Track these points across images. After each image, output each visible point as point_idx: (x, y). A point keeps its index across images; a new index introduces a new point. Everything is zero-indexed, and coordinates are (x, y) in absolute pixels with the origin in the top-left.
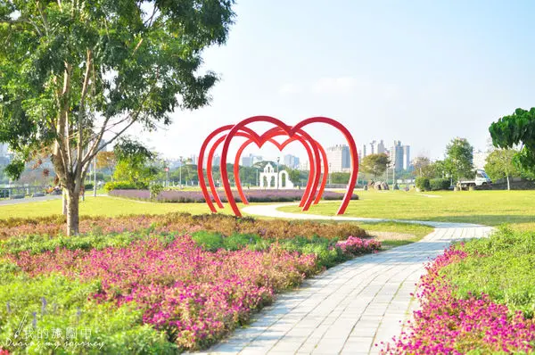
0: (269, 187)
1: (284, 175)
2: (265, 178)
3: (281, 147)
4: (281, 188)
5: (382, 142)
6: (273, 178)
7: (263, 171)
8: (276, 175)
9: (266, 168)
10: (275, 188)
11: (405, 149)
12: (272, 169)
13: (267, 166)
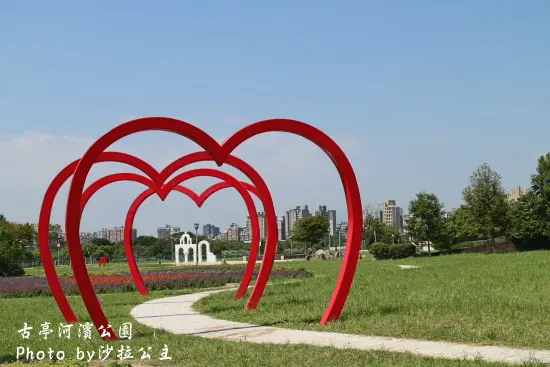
0: (186, 262)
1: (204, 247)
2: (181, 250)
3: (199, 200)
4: (201, 263)
5: (306, 207)
6: (191, 250)
7: (179, 243)
8: (194, 246)
9: (182, 239)
10: (194, 263)
11: (331, 214)
12: (189, 239)
13: (183, 236)
